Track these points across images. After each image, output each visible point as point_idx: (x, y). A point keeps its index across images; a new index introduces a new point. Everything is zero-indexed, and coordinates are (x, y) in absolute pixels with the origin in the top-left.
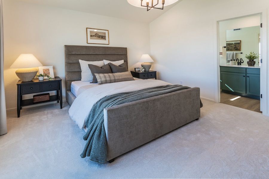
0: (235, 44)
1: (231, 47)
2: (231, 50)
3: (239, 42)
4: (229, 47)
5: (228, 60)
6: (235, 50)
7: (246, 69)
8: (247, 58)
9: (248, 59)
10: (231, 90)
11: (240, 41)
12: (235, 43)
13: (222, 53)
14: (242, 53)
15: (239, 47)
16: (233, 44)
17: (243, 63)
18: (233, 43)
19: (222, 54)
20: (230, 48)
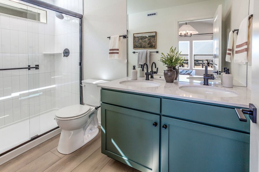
0: (149, 38)
1: (145, 42)
2: (144, 47)
3: (154, 34)
4: (142, 42)
5: (140, 64)
6: (150, 47)
7: (161, 99)
8: (163, 62)
9: (166, 64)
10: (123, 160)
11: (156, 32)
12: (149, 36)
13: (118, 50)
14: (157, 52)
15: (154, 42)
16: (146, 37)
17: (156, 73)
18: (147, 35)
19: (118, 53)
20: (144, 44)
